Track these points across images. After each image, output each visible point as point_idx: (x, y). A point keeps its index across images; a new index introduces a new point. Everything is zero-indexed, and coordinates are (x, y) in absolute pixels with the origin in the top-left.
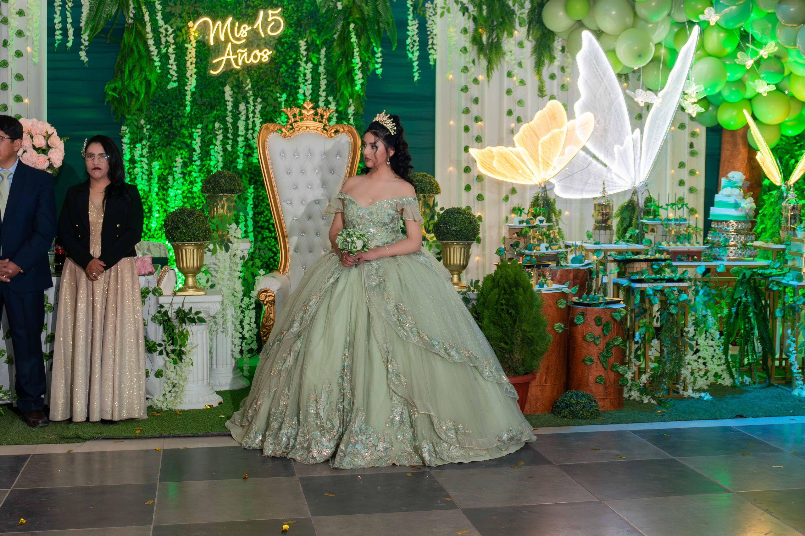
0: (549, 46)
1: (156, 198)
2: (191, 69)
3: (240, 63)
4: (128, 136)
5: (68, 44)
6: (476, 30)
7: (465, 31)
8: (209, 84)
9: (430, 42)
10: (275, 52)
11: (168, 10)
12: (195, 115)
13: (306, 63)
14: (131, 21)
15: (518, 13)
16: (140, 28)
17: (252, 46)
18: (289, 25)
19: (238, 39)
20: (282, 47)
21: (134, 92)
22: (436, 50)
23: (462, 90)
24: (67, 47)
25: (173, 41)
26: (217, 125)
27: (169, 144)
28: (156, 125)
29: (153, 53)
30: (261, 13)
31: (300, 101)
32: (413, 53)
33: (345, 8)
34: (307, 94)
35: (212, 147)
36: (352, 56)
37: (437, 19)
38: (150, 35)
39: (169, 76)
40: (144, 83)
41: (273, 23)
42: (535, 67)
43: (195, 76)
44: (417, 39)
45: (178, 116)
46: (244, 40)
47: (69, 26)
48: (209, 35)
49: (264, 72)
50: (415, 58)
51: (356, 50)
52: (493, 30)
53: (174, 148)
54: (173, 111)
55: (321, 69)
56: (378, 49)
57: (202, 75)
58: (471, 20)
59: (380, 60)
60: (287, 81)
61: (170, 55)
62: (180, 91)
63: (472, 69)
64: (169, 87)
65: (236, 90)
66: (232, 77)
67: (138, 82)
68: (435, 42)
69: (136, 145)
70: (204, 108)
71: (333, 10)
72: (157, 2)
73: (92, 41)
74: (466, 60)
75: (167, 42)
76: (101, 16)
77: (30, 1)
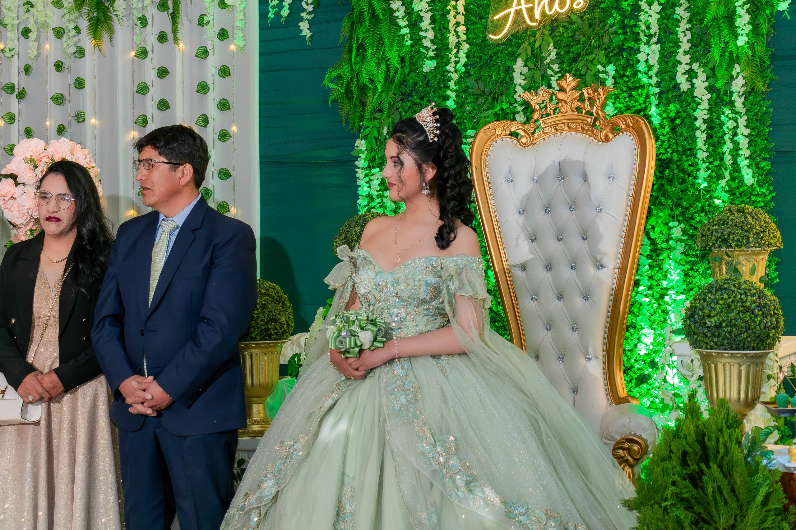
2: (457, 35)
3: (537, 16)
4: (363, 156)
5: (282, 13)
13: (650, 3)
21: (367, 82)
24: (282, 16)
29: (395, 14)
31: (640, 76)
34: (651, 62)
39: (422, 50)
40: (383, 67)
43: (465, 47)
49: (580, 29)
55: (680, 13)
57: (479, 41)
60: (619, 40)
61: (422, 14)
62: (440, 74)
64: (426, 69)
65: (531, 65)
66: (526, 43)
67: (373, 64)
69: (373, 171)
70: (482, 100)
73: (319, 3)
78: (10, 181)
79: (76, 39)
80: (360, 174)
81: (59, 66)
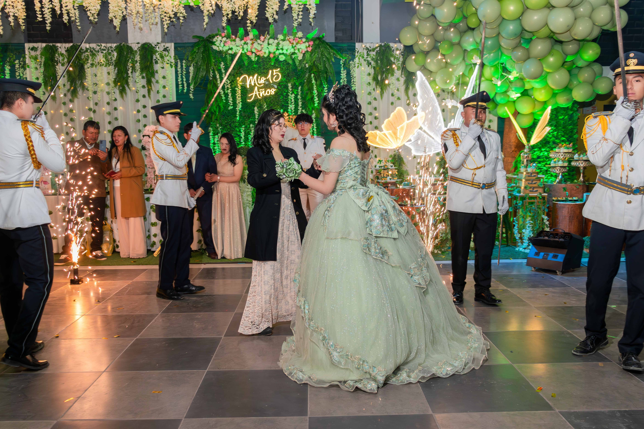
0: (412, 79)
2: (239, 100)
3: (261, 96)
4: (212, 132)
6: (375, 73)
7: (369, 74)
8: (247, 107)
9: (352, 81)
10: (277, 90)
12: (242, 121)
13: (292, 94)
14: (211, 79)
15: (397, 64)
16: (215, 82)
17: (267, 87)
18: (283, 76)
19: (260, 85)
20: (281, 87)
21: (213, 112)
22: (355, 85)
23: (368, 104)
24: (184, 92)
25: (230, 87)
26: (251, 125)
28: (224, 127)
29: (221, 93)
30: (270, 71)
31: (289, 112)
33: (310, 66)
34: (292, 109)
35: (249, 136)
36: (313, 90)
37: (356, 69)
39: (229, 104)
40: (218, 108)
41: (276, 76)
42: (405, 90)
43: (241, 103)
44: (346, 80)
45: (234, 122)
46: (263, 85)
47: (184, 82)
48: (246, 83)
49: (272, 100)
51: (315, 87)
52: (383, 74)
54: (231, 120)
55: (299, 97)
56: (325, 86)
57: (244, 102)
58: (372, 69)
60: (283, 103)
61: (229, 94)
62: (234, 110)
63: (373, 93)
64: (229, 109)
65: (259, 109)
66: (258, 103)
67: (215, 107)
68: (354, 81)
69: (215, 136)
70: (245, 118)
71: (304, 67)
72: (223, 69)
73: (195, 89)
74: (370, 88)
75: (227, 88)
76: (198, 77)
77: (167, 72)
78: (148, 137)
79: (115, 95)
80: (211, 137)
81: (108, 103)
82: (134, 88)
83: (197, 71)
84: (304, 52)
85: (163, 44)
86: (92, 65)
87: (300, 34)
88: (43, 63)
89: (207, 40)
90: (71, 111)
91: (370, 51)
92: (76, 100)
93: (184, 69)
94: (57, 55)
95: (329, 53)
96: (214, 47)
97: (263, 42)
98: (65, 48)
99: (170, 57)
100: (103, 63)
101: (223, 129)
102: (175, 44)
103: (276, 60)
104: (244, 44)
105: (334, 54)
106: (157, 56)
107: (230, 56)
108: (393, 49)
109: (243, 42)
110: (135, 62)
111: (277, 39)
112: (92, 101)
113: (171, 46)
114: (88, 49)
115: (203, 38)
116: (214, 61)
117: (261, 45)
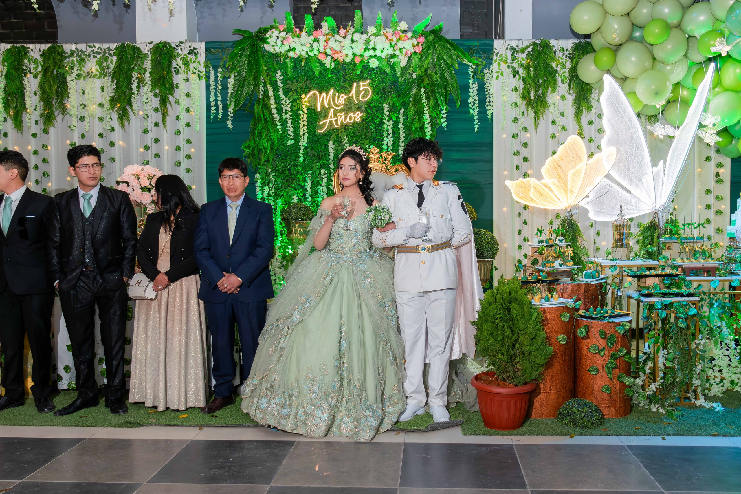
0: (587, 98)
1: (281, 226)
2: (303, 130)
3: (339, 123)
4: (259, 181)
5: (218, 116)
6: (524, 88)
7: (516, 89)
8: (317, 140)
9: (487, 100)
10: (365, 114)
11: (287, 87)
12: (308, 164)
13: (388, 121)
14: (261, 97)
15: (560, 73)
16: (267, 101)
17: (348, 111)
18: (375, 92)
19: (338, 106)
20: (372, 110)
21: (262, 148)
22: (492, 106)
23: (513, 137)
24: (218, 118)
25: (290, 110)
26: (323, 171)
27: (289, 186)
28: (279, 173)
29: (275, 119)
30: (355, 85)
31: (384, 150)
32: (474, 110)
33: (419, 77)
34: (389, 145)
35: (318, 187)
36: (423, 114)
37: (493, 81)
38: (273, 106)
39: (288, 136)
40: (269, 142)
41: (363, 92)
42: (575, 115)
43: (307, 135)
44: (477, 98)
45: (295, 165)
46: (342, 106)
47: (219, 103)
48: (316, 104)
49: (357, 130)
50: (475, 114)
51: (426, 108)
52: (539, 88)
53: (292, 189)
54: (292, 162)
55: (401, 125)
56: (443, 107)
57: (312, 133)
58: (521, 80)
59: (445, 116)
60: (374, 135)
61: (288, 120)
62: (296, 146)
63: (522, 120)
64: (288, 144)
65: (337, 144)
66: (334, 135)
67: (265, 141)
68: (491, 100)
69: (265, 188)
70: (314, 158)
71: (409, 79)
72: (279, 82)
73: (235, 112)
74: (516, 112)
75: (286, 111)
76: (241, 94)
77: (193, 86)
79: (111, 123)
80: (258, 189)
81: (101, 135)
82: (141, 113)
83: (239, 85)
84: (409, 55)
85: (188, 44)
86: (79, 76)
87: (403, 26)
88: (4, 73)
89: (257, 36)
90: (44, 146)
91: (517, 52)
92: (52, 130)
93: (219, 82)
94: (26, 61)
95: (450, 56)
96: (267, 47)
97: (344, 38)
98: (40, 50)
99: (199, 63)
100: (95, 72)
101: (278, 177)
102: (206, 43)
103: (364, 66)
104: (314, 42)
105: (458, 57)
106: (177, 62)
107: (291, 62)
108: (554, 49)
109: (312, 37)
110: (142, 71)
111: (367, 33)
112: (76, 131)
113: (201, 47)
114: (75, 52)
115: (251, 33)
116: (265, 68)
117: (340, 42)
